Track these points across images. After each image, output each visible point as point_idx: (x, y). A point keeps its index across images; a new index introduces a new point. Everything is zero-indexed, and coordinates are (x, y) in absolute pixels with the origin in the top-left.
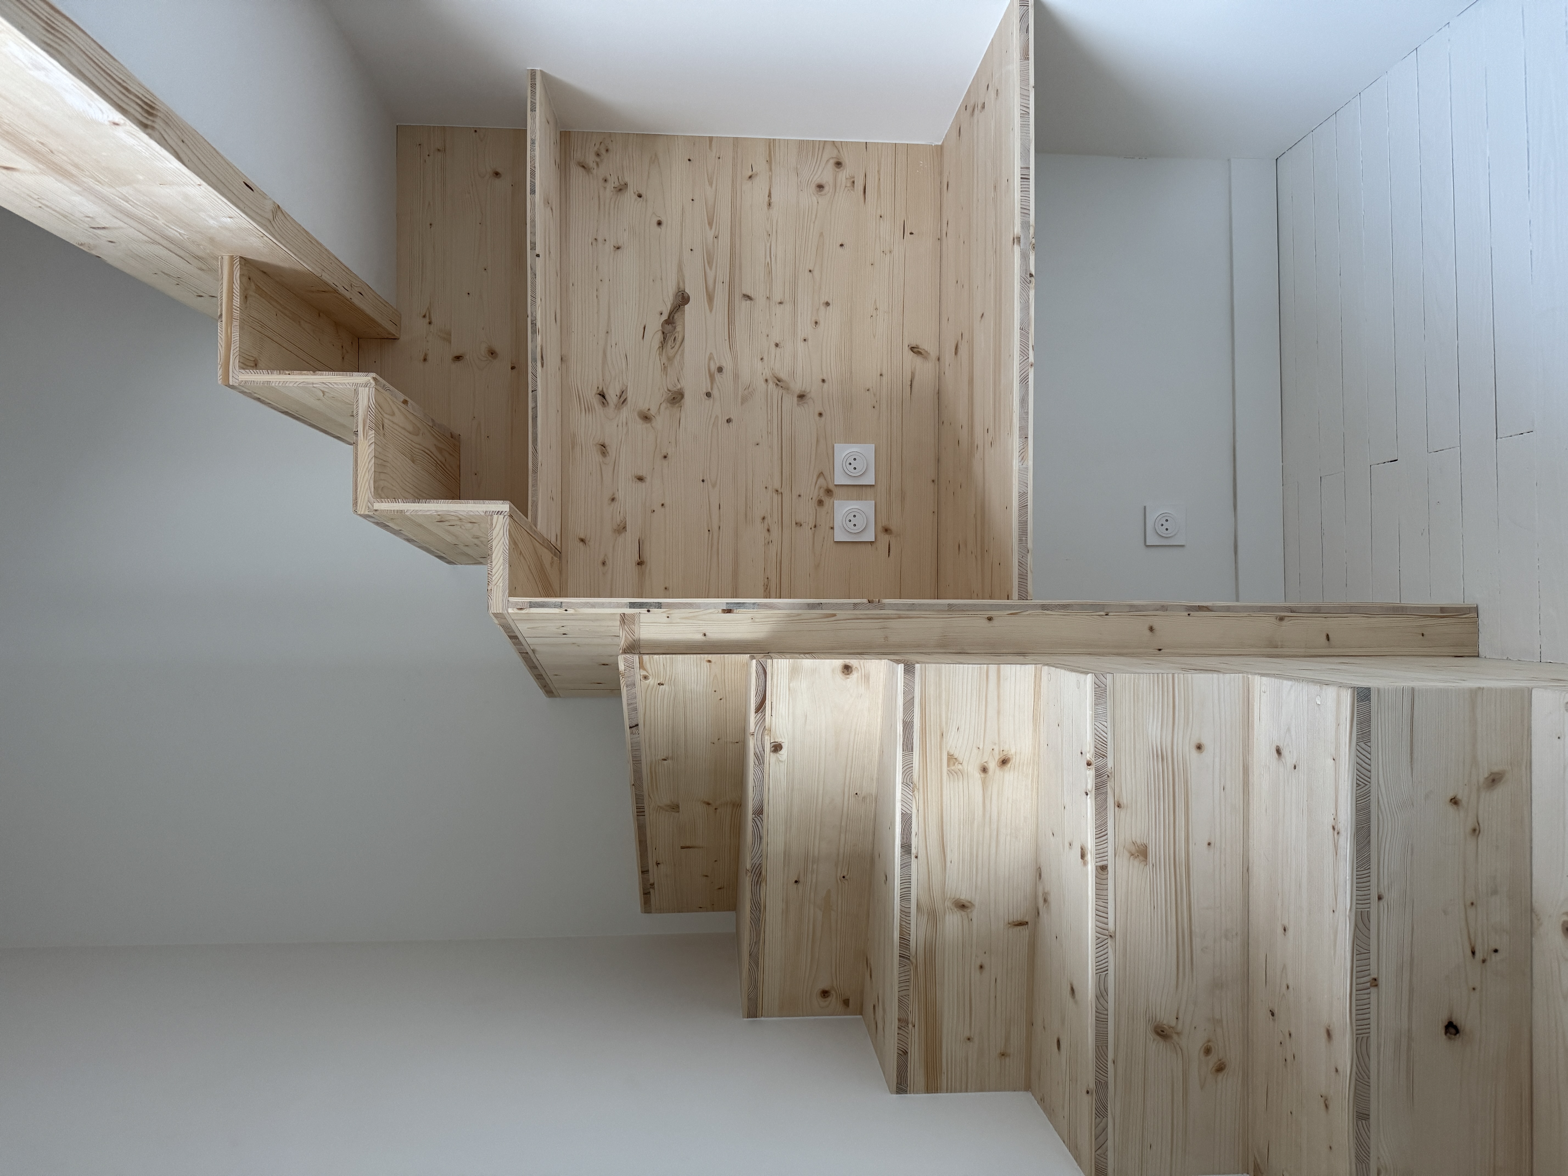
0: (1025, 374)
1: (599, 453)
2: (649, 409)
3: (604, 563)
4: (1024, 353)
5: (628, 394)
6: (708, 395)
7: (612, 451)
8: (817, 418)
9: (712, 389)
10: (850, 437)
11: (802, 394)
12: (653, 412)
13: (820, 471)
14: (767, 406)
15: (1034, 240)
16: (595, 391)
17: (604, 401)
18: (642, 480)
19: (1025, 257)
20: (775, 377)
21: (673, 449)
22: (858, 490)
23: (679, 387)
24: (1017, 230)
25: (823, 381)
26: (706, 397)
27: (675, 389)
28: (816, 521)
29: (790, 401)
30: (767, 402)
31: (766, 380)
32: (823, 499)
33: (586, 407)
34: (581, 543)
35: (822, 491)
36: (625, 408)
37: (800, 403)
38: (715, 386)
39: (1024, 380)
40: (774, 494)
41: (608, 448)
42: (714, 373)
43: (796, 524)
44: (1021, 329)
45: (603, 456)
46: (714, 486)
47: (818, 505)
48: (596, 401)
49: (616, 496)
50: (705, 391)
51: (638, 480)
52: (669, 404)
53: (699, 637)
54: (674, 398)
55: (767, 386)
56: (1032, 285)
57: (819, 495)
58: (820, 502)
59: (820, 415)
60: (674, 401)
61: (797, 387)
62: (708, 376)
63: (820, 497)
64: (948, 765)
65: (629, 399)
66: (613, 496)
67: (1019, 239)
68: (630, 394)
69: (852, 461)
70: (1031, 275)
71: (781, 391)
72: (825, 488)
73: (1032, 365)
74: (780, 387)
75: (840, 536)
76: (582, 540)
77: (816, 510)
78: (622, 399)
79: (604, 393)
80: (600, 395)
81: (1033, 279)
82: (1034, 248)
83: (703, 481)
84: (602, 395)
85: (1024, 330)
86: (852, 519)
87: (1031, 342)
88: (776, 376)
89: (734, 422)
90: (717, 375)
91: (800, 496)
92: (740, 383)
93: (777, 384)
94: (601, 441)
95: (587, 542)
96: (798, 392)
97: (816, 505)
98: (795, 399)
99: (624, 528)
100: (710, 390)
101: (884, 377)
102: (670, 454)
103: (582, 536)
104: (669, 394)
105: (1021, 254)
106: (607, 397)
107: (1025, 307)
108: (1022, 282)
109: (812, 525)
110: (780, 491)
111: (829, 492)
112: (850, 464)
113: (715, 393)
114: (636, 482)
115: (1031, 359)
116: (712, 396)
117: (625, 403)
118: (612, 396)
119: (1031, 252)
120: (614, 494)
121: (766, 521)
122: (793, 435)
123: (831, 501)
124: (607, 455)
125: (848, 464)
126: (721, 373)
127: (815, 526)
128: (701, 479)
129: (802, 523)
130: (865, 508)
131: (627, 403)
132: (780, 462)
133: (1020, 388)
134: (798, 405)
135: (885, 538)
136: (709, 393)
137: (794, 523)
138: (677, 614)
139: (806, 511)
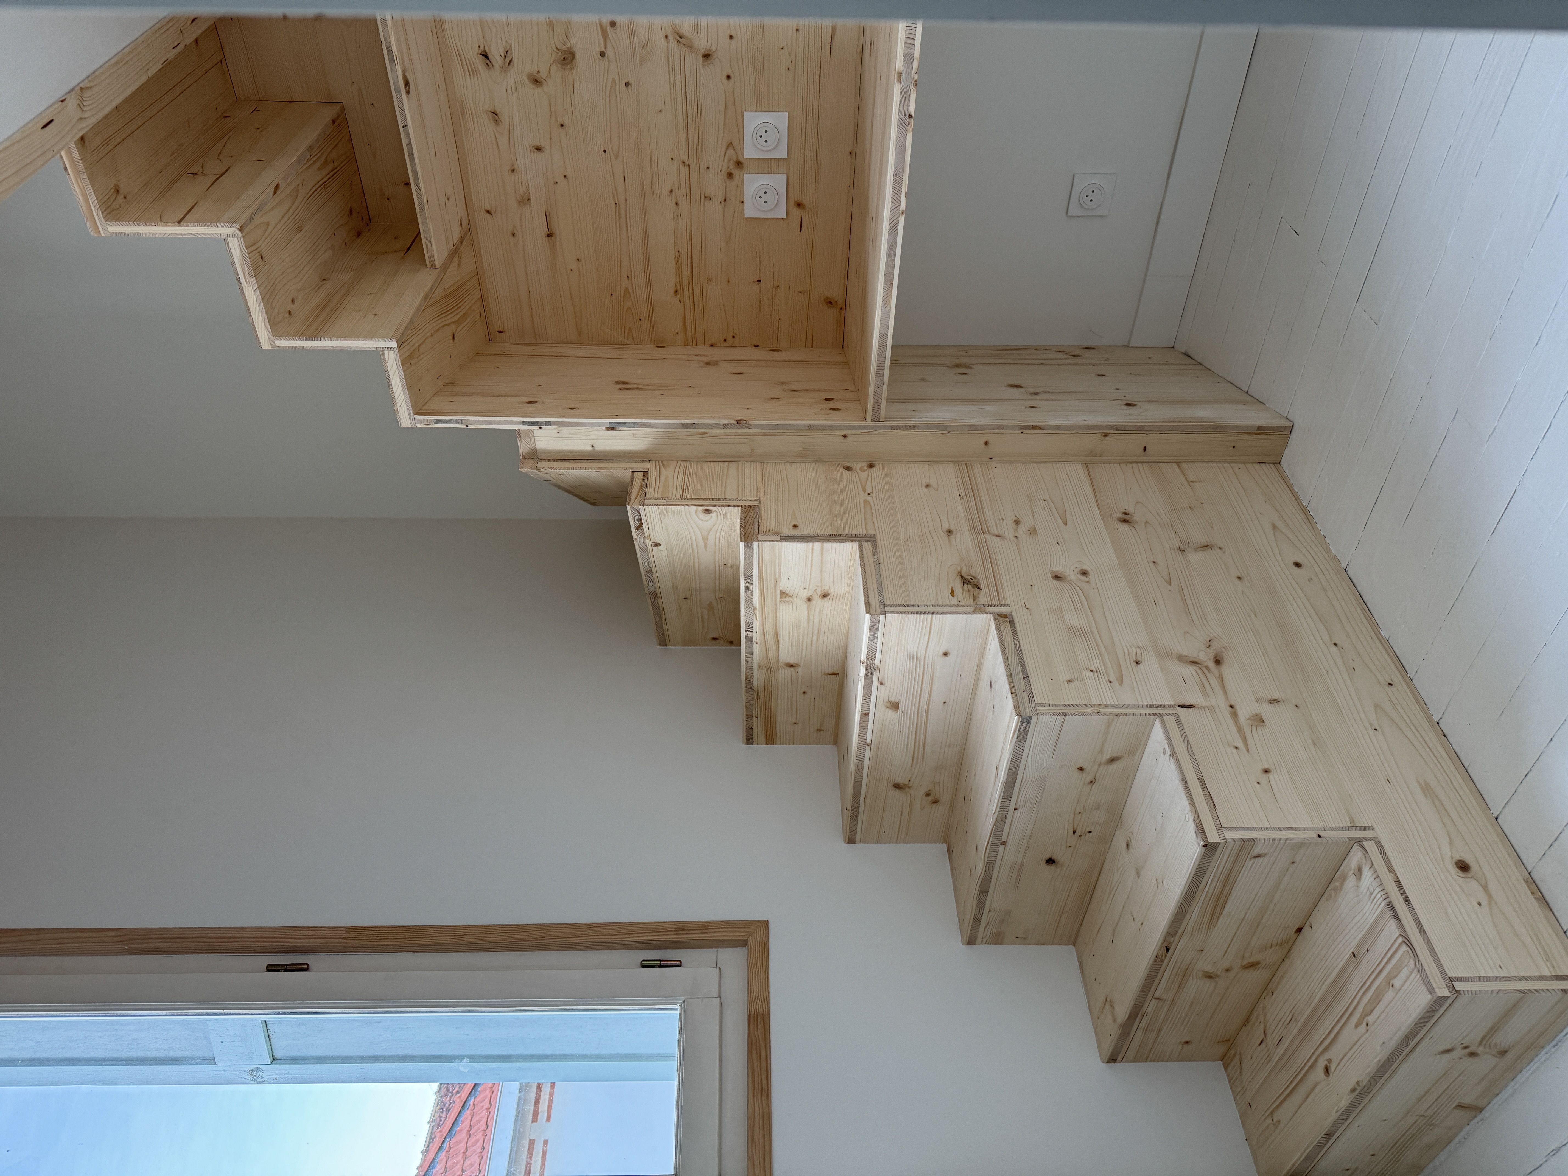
0: (895, 221)
1: (492, 121)
2: (538, 72)
3: (513, 235)
4: (896, 200)
5: (513, 54)
6: (602, 54)
7: (505, 118)
8: (725, 81)
9: (605, 48)
10: (762, 105)
11: (707, 52)
12: (543, 75)
13: (730, 142)
14: (669, 68)
15: (917, 75)
16: (476, 51)
17: (488, 62)
18: (540, 150)
19: (905, 95)
20: (677, 33)
21: (570, 116)
22: (768, 165)
23: (569, 45)
24: (899, 63)
25: (731, 37)
26: (600, 57)
27: (564, 48)
28: (726, 195)
29: (694, 62)
30: (669, 64)
31: (666, 37)
32: (733, 171)
33: (470, 70)
34: (488, 215)
35: (732, 164)
36: (511, 71)
37: (706, 63)
38: (608, 44)
39: (893, 229)
40: (681, 165)
41: (499, 115)
42: (607, 28)
43: (705, 197)
44: (895, 175)
45: (496, 124)
46: (616, 157)
47: (728, 178)
48: (479, 62)
49: (516, 167)
50: (598, 50)
51: (536, 151)
52: (559, 66)
53: (588, 448)
54: (564, 58)
55: (668, 43)
56: (910, 128)
57: (728, 168)
58: (730, 175)
59: (729, 77)
60: (565, 62)
61: (702, 44)
62: (600, 32)
63: (729, 169)
64: (781, 598)
65: (515, 60)
66: (513, 167)
67: (900, 75)
68: (515, 54)
69: (763, 134)
70: (910, 116)
71: (684, 49)
72: (735, 159)
73: (902, 213)
74: (682, 45)
75: (749, 212)
76: (488, 212)
77: (726, 183)
78: (508, 60)
79: (486, 53)
80: (483, 55)
81: (912, 120)
82: (916, 85)
83: (605, 151)
84: (485, 56)
85: (897, 176)
86: (763, 195)
87: (904, 189)
88: (677, 31)
89: (633, 86)
90: (610, 30)
91: (708, 168)
92: (637, 40)
93: (678, 41)
94: (491, 108)
95: (493, 213)
96: (702, 51)
97: (726, 178)
98: (700, 58)
99: (528, 200)
100: (603, 49)
101: (801, 32)
102: (566, 122)
103: (488, 208)
104: (558, 53)
105: (901, 92)
106: (490, 57)
107: (901, 152)
108: (899, 124)
109: (722, 199)
110: (687, 163)
111: (739, 164)
112: (761, 136)
113: (609, 52)
114: (534, 152)
115: (903, 206)
116: (606, 56)
117: (512, 64)
118: (496, 55)
119: (912, 90)
120: (513, 165)
121: (674, 193)
122: (699, 102)
123: (742, 173)
124: (500, 123)
125: (758, 137)
126: (614, 28)
127: (725, 200)
128: (603, 150)
129: (712, 196)
130: (778, 182)
131: (514, 65)
132: (685, 130)
133: (889, 235)
134: (703, 66)
135: (797, 213)
136: (603, 52)
137: (703, 197)
138: (565, 430)
139: (714, 183)
